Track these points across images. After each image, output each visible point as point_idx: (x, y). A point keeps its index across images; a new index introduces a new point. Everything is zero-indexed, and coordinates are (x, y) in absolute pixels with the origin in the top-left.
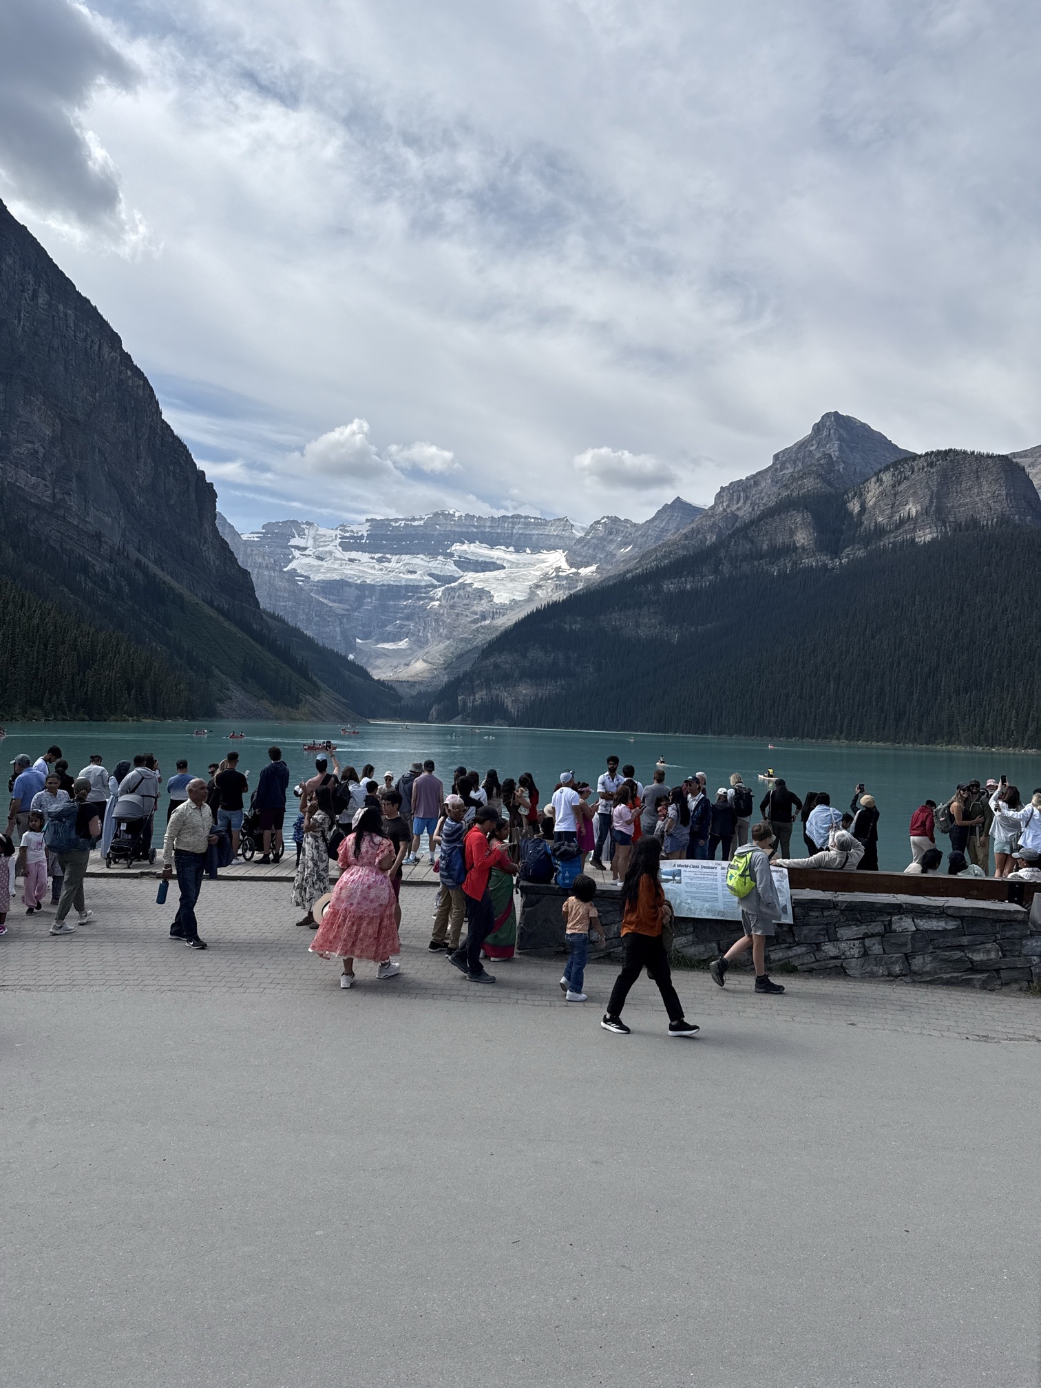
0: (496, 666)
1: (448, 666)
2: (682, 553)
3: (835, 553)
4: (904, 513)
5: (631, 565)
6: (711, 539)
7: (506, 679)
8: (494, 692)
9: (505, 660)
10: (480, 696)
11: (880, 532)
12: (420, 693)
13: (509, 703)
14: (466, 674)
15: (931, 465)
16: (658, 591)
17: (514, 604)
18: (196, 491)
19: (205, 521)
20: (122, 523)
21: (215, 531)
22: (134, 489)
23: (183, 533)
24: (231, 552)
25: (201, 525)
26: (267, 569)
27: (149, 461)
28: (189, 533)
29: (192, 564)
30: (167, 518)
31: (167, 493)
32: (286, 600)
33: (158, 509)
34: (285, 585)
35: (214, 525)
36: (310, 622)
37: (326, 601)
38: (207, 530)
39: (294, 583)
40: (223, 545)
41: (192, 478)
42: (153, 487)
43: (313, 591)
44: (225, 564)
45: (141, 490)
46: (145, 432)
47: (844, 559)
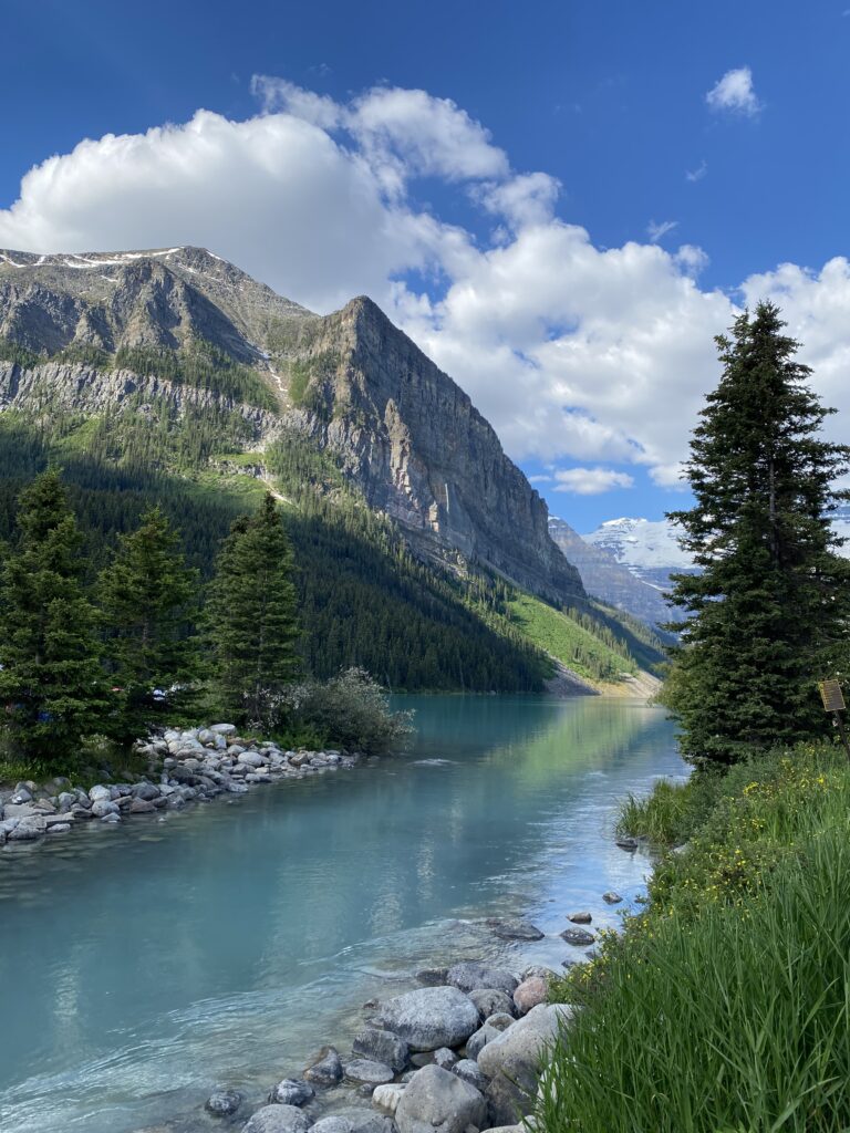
18: (532, 506)
19: (539, 530)
20: (473, 538)
21: (548, 537)
22: (484, 511)
23: (523, 541)
24: (561, 553)
25: (536, 534)
26: (604, 562)
27: (495, 488)
28: (527, 541)
29: (530, 565)
30: (509, 531)
31: (510, 511)
32: (623, 587)
33: (502, 524)
34: (620, 575)
35: (547, 533)
36: (643, 606)
37: (655, 586)
38: (542, 537)
39: (628, 572)
40: (555, 549)
41: (528, 497)
42: (498, 508)
43: (645, 579)
44: (557, 563)
45: (489, 511)
46: (491, 466)
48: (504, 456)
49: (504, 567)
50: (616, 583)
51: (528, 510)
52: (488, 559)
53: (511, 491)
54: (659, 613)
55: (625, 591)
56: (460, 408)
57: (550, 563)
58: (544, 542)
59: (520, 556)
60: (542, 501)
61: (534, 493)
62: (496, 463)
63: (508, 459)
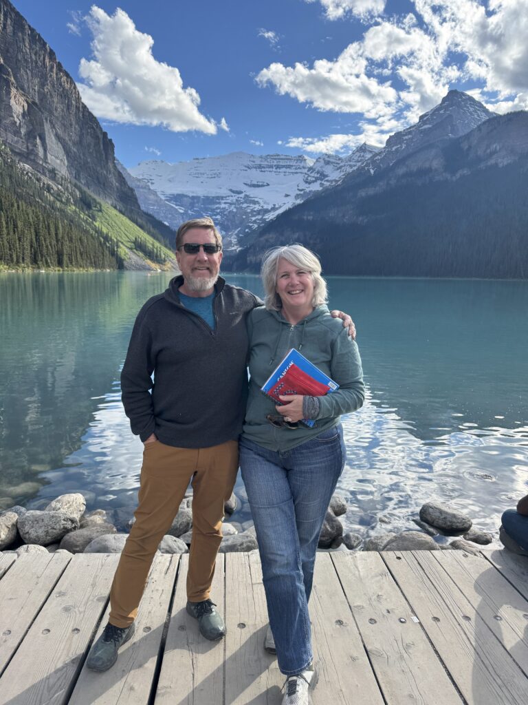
3: (454, 172)
4: (492, 148)
5: (340, 183)
6: (383, 166)
11: (479, 160)
14: (250, 246)
15: (509, 120)
16: (355, 196)
18: (104, 144)
19: (109, 161)
20: (66, 162)
21: (115, 167)
22: (70, 144)
23: (99, 168)
24: (123, 178)
25: (107, 163)
26: (142, 188)
27: (77, 126)
28: (102, 169)
29: (104, 185)
30: (89, 160)
31: (89, 145)
32: (154, 205)
33: (84, 155)
34: (152, 197)
35: (114, 163)
36: (166, 217)
37: (174, 206)
38: (110, 165)
39: (157, 196)
40: (120, 174)
41: (101, 136)
42: (81, 142)
43: (167, 200)
44: (121, 185)
45: (74, 144)
46: (73, 109)
47: (458, 175)
48: (83, 104)
49: (88, 185)
50: (150, 202)
51: (102, 146)
52: (75, 178)
53: (89, 131)
54: (176, 222)
55: (155, 208)
56: (47, 60)
57: (117, 184)
58: (112, 170)
59: (98, 179)
60: (111, 140)
61: (105, 134)
62: (77, 108)
63: (86, 106)
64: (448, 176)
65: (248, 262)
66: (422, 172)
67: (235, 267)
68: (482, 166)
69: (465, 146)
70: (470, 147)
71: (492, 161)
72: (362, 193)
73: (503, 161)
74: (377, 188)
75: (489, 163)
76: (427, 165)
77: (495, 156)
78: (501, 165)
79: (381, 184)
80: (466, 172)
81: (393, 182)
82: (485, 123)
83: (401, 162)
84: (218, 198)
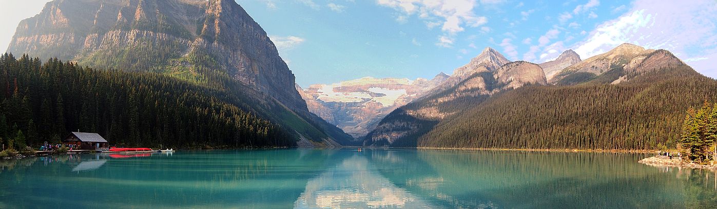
0: (384, 127)
1: (368, 128)
2: (444, 89)
3: (491, 90)
4: (510, 78)
5: (427, 94)
6: (453, 85)
7: (388, 131)
8: (384, 136)
9: (387, 125)
10: (380, 137)
11: (503, 85)
12: (360, 137)
13: (389, 139)
14: (374, 130)
15: (517, 65)
16: (437, 101)
17: (390, 107)
20: (268, 88)
21: (295, 89)
22: (272, 78)
24: (300, 95)
25: (291, 87)
27: (275, 69)
28: (287, 90)
29: (288, 99)
31: (281, 78)
34: (317, 104)
35: (295, 87)
36: (324, 115)
37: (328, 108)
38: (293, 88)
41: (288, 73)
44: (298, 98)
46: (274, 61)
47: (493, 92)
51: (288, 78)
52: (273, 96)
53: (282, 70)
57: (296, 98)
59: (285, 96)
60: (293, 75)
61: (290, 71)
62: (276, 59)
63: (281, 58)
64: (487, 92)
65: (373, 140)
66: (473, 90)
67: (364, 143)
68: (505, 88)
69: (496, 77)
70: (498, 78)
71: (510, 86)
72: (440, 100)
73: (516, 85)
74: (449, 98)
75: (509, 87)
76: (477, 86)
77: (511, 83)
78: (514, 88)
79: (451, 95)
80: (497, 90)
81: (458, 95)
82: (505, 65)
83: (462, 83)
84: (355, 103)
